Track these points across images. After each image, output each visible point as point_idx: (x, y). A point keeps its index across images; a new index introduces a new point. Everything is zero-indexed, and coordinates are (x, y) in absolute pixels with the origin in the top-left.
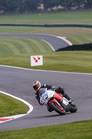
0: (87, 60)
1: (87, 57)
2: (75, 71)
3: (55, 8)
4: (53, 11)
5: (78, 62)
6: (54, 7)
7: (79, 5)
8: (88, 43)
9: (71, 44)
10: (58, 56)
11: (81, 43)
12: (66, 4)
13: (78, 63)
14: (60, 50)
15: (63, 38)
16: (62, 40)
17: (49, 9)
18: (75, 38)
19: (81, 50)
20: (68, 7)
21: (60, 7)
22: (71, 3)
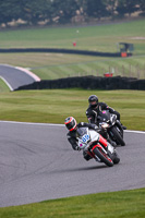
0: (64, 103)
1: (64, 99)
2: (46, 121)
3: (12, 23)
4: (9, 27)
5: (50, 107)
6: (11, 21)
7: (50, 18)
8: (66, 77)
9: (38, 79)
10: (18, 97)
11: (54, 77)
12: (29, 16)
13: (50, 109)
14: (20, 88)
15: (26, 70)
16: (24, 73)
17: (4, 25)
18: (44, 70)
19: (55, 88)
20: (33, 21)
21: (20, 21)
22: (38, 15)
